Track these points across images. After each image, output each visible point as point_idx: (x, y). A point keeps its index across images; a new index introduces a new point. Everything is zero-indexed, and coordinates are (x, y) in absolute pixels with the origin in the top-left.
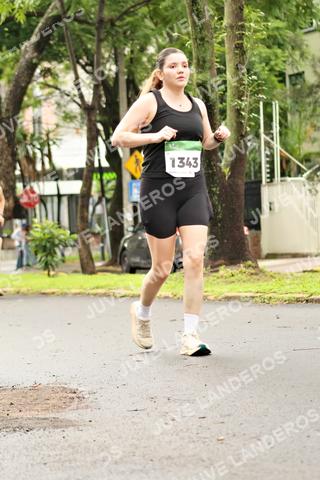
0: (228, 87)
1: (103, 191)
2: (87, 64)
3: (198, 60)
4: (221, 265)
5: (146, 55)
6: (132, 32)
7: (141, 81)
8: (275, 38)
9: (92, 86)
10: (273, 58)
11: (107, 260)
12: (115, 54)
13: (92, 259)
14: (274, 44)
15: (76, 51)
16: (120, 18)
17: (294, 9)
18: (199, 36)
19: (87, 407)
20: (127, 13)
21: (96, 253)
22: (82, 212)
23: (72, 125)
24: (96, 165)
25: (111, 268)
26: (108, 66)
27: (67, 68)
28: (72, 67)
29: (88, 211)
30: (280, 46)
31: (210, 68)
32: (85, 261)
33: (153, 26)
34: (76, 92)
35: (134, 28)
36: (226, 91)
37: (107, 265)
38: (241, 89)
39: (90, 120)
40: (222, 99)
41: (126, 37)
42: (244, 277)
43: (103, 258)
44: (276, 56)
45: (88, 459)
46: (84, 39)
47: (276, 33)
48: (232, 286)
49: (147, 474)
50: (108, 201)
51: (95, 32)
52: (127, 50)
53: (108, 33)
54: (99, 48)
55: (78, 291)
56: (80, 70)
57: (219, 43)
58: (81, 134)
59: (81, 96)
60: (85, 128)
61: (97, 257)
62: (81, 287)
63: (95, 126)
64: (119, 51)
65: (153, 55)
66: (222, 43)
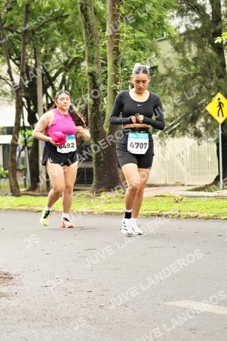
0: (109, 75)
1: (25, 142)
2: (16, 59)
3: (89, 58)
4: (102, 192)
5: (55, 53)
6: (46, 39)
7: (51, 70)
8: (139, 43)
9: (19, 73)
10: (138, 57)
11: (28, 187)
12: (35, 53)
13: (18, 186)
14: (138, 48)
15: (9, 50)
16: (38, 29)
17: (152, 25)
18: (90, 41)
19: (14, 284)
20: (43, 26)
21: (21, 182)
22: (12, 156)
23: (6, 99)
24: (22, 125)
25: (30, 192)
26: (30, 60)
27: (3, 61)
28: (6, 61)
29: (15, 155)
30: (142, 49)
31: (97, 63)
32: (14, 188)
33: (59, 34)
34: (8, 77)
35: (47, 35)
36: (107, 78)
37: (28, 191)
38: (117, 76)
39: (18, 96)
40: (105, 83)
41: (42, 42)
42: (117, 200)
43: (25, 186)
44: (140, 56)
45: (15, 318)
46: (14, 42)
47: (140, 41)
48: (109, 205)
49: (53, 328)
50: (29, 148)
51: (21, 38)
52: (43, 50)
53: (31, 39)
54: (24, 48)
55: (8, 207)
56: (12, 63)
57: (103, 47)
58: (12, 105)
59: (12, 80)
60: (15, 101)
61: (21, 185)
62: (11, 205)
63: (21, 99)
64: (37, 50)
65: (59, 53)
66: (104, 47)
